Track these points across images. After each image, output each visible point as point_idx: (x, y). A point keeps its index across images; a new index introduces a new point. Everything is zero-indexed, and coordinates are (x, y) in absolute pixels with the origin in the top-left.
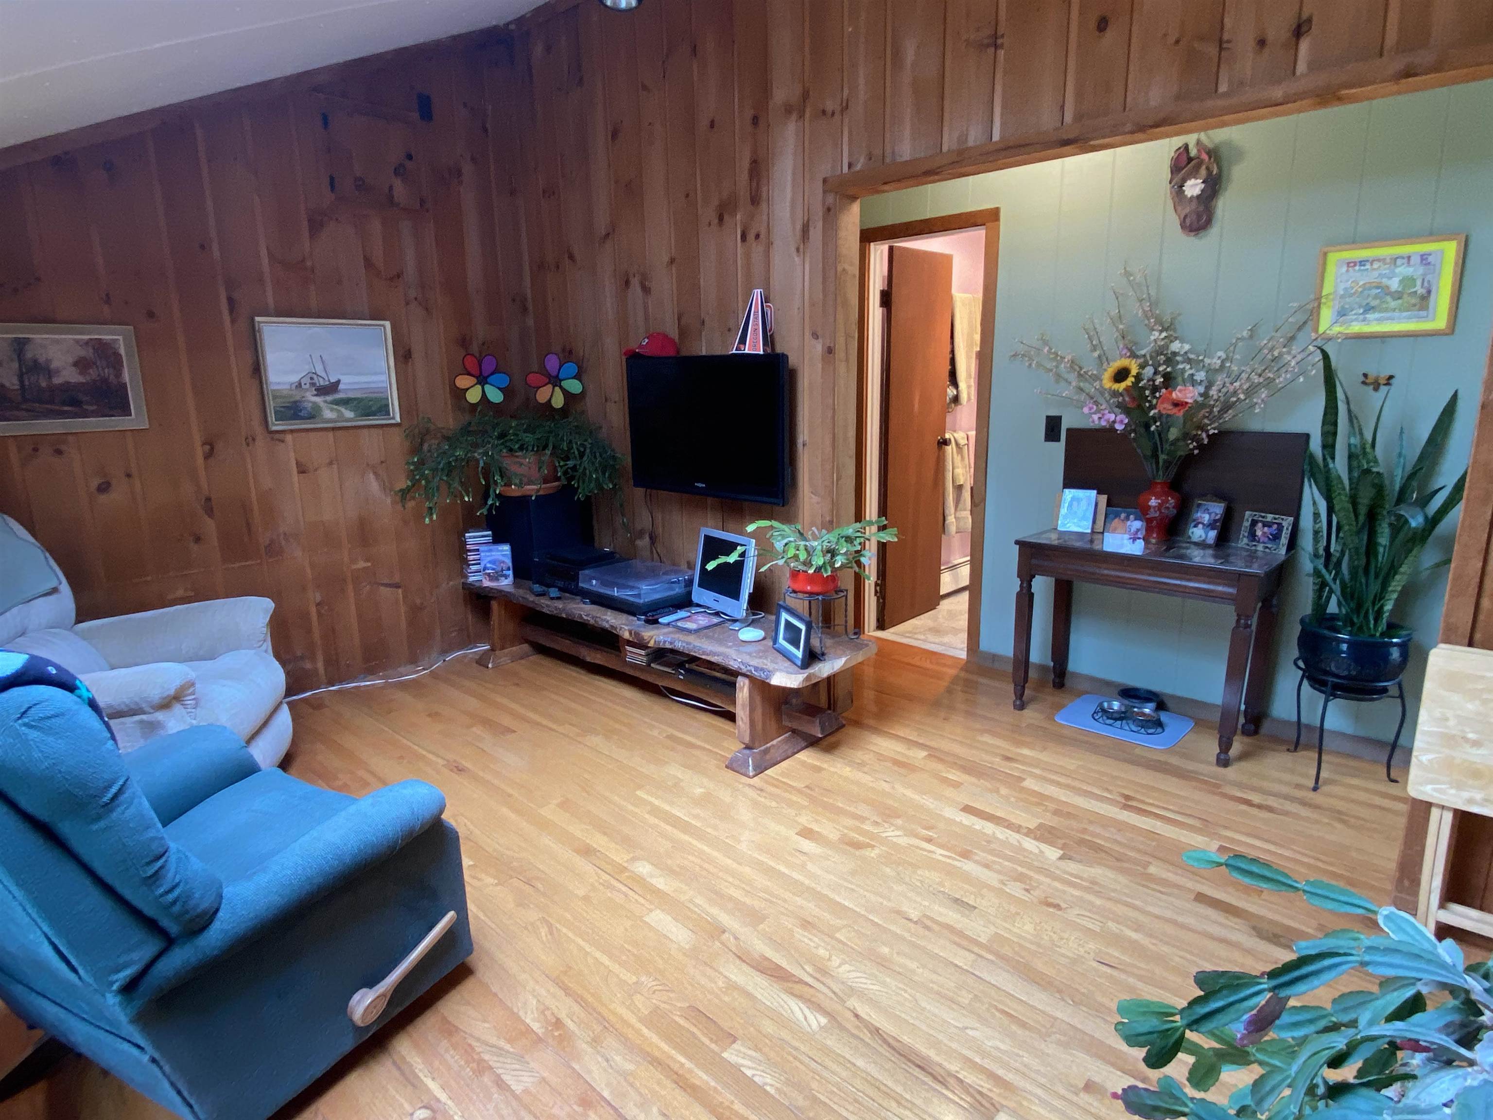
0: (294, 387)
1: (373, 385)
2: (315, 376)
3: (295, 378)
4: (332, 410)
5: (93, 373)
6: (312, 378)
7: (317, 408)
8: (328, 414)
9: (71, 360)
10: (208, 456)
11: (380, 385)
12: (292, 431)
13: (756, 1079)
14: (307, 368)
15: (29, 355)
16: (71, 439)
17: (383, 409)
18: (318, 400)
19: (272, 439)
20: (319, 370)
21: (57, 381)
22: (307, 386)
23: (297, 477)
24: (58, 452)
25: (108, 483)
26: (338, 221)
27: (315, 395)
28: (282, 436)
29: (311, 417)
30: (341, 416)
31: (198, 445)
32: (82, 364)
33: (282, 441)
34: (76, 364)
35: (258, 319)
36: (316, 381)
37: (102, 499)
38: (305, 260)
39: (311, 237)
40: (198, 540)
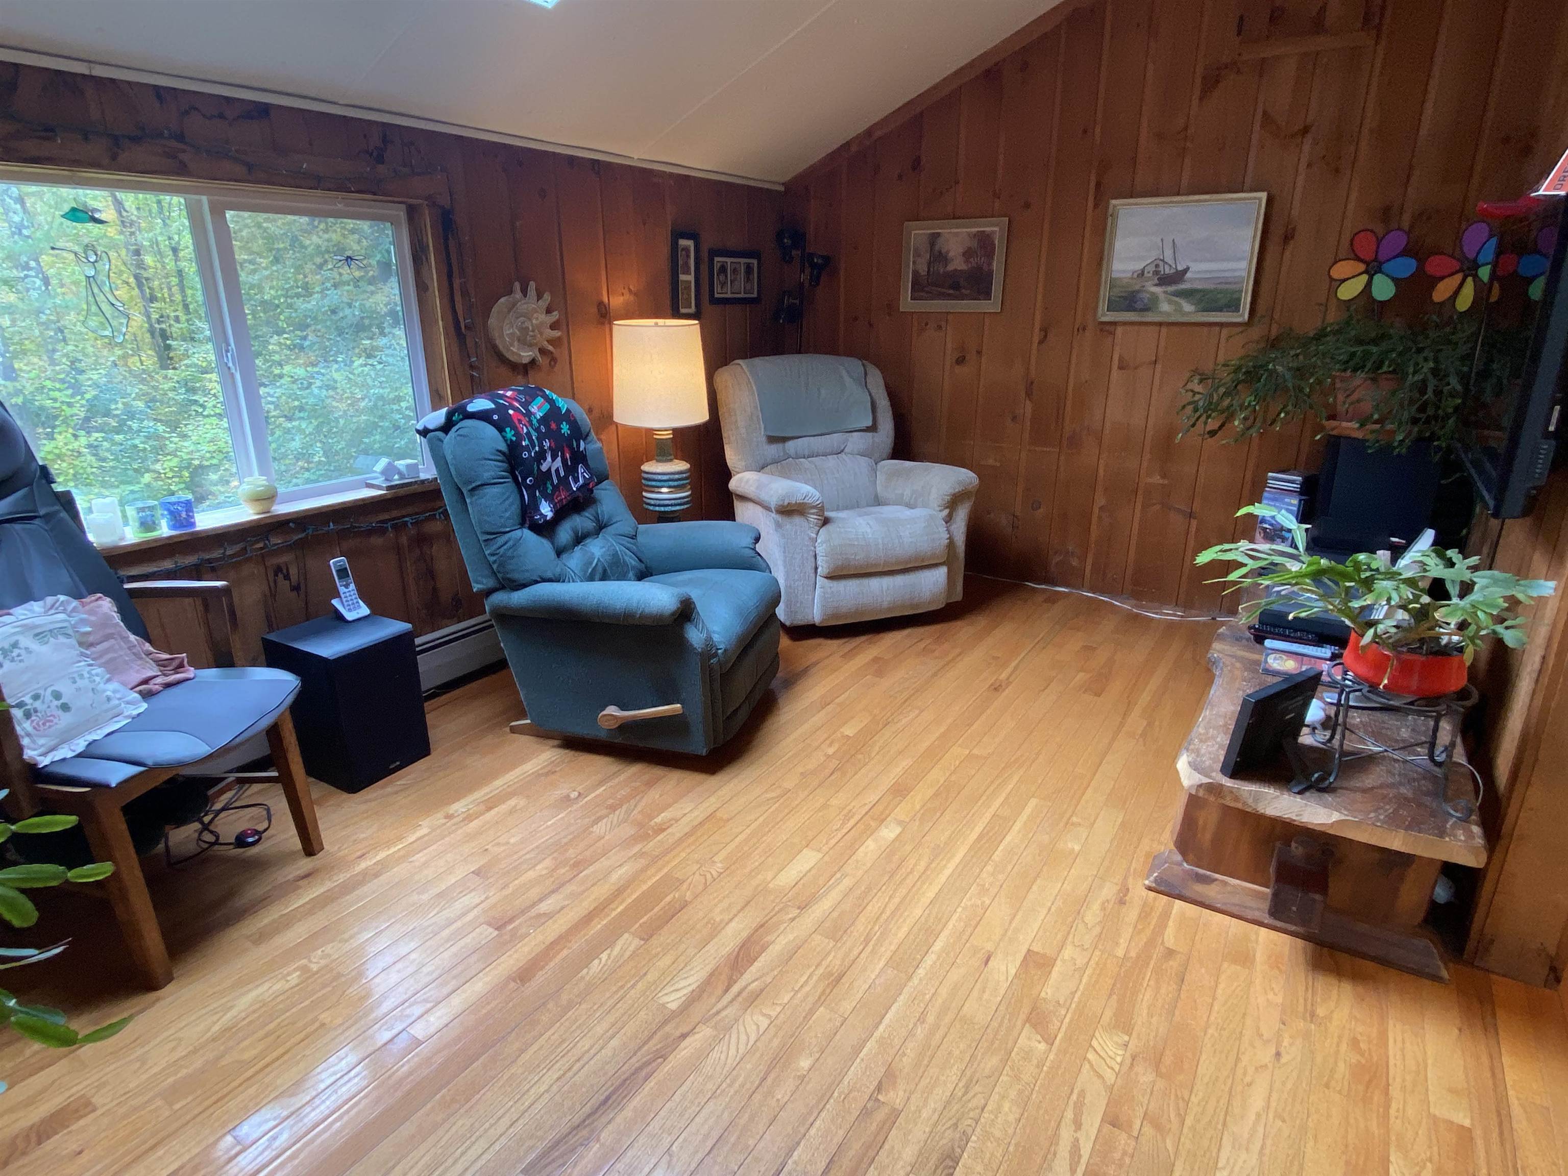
0: (1135, 275)
1: (1227, 274)
2: (1161, 263)
3: (1139, 266)
4: (1170, 302)
5: (974, 261)
6: (1157, 266)
7: (1155, 299)
8: (1165, 307)
9: (961, 250)
10: (1041, 342)
11: (1237, 274)
12: (1125, 324)
13: (596, 961)
14: (1154, 254)
15: (937, 248)
16: (950, 317)
17: (1233, 305)
18: (1158, 290)
19: (1101, 330)
20: (1168, 255)
21: (950, 268)
22: (1150, 275)
23: (1115, 372)
24: (940, 327)
25: (964, 358)
26: (1239, 72)
27: (1156, 285)
28: (1112, 328)
29: (1146, 309)
30: (1179, 309)
31: (1037, 330)
32: (968, 254)
33: (1111, 333)
34: (964, 254)
35: (1114, 202)
36: (1161, 269)
37: (958, 369)
38: (1186, 128)
39: (1201, 99)
40: (1014, 419)
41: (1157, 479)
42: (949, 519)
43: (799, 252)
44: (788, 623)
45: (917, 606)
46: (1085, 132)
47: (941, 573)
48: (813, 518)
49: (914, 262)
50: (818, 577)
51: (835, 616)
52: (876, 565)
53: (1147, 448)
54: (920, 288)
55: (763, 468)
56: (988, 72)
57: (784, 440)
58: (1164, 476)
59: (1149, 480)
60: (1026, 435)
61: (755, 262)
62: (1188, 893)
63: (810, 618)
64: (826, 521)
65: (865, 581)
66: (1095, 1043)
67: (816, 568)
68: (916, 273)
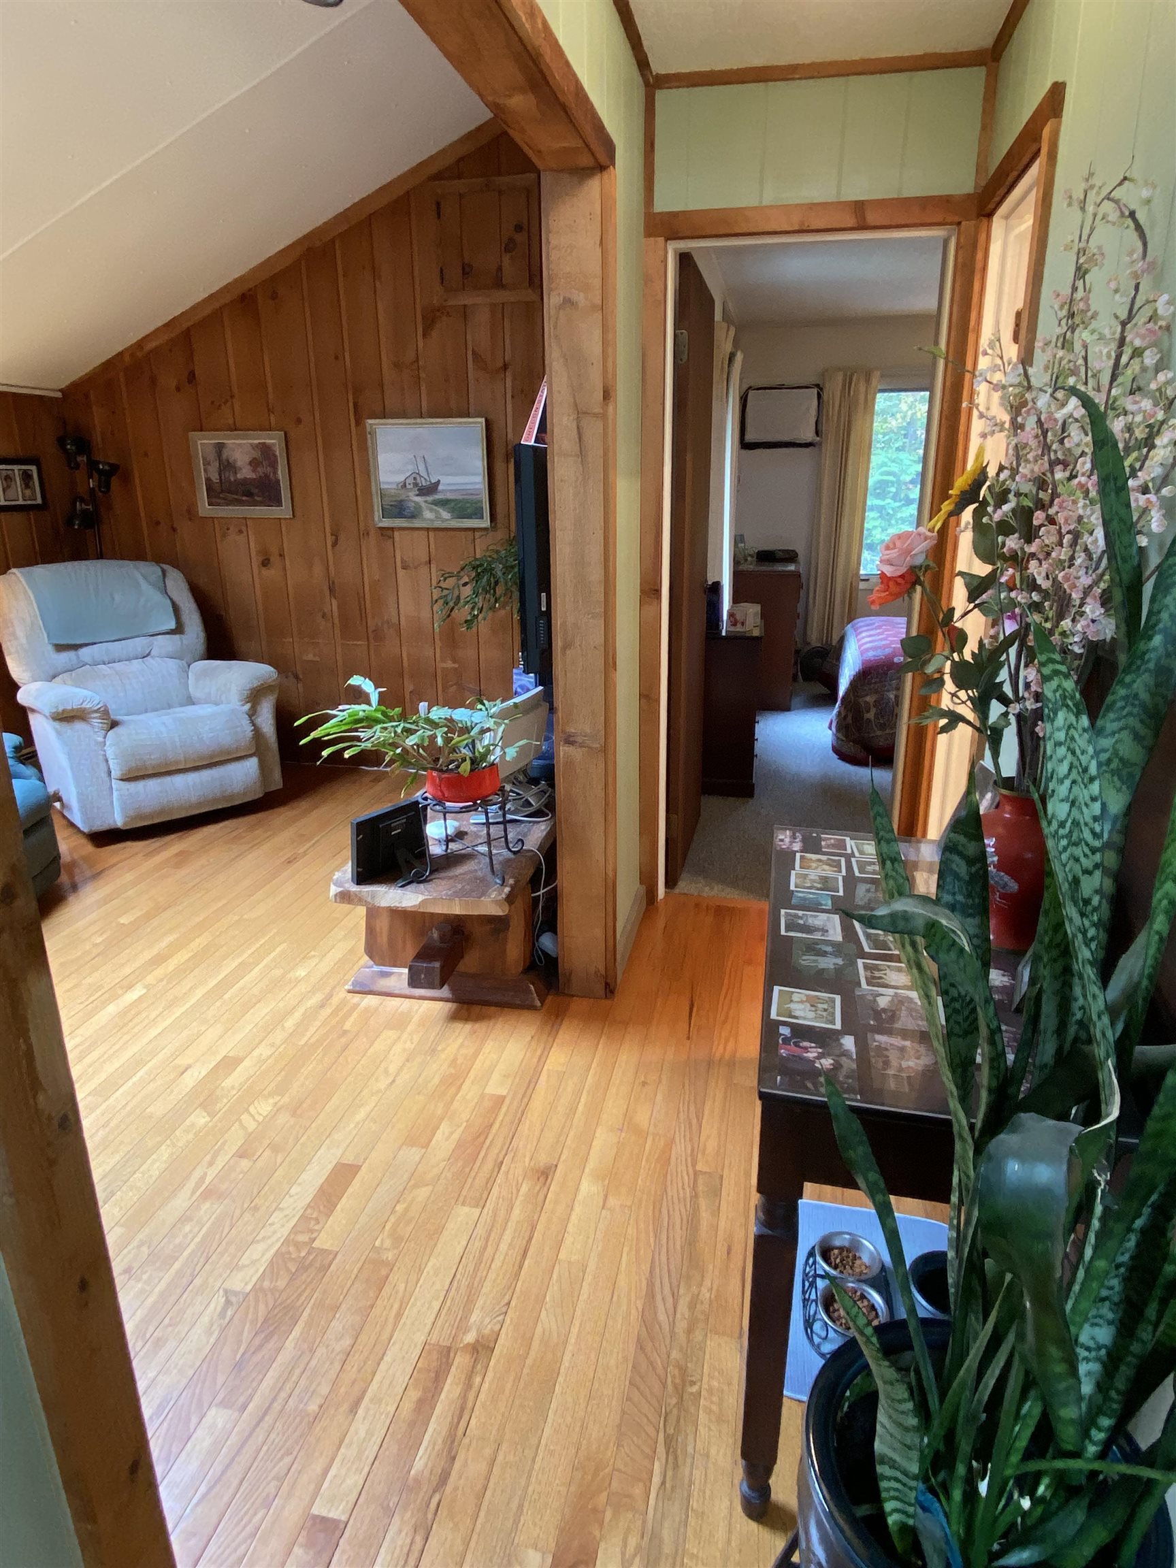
0: (400, 487)
1: (468, 487)
2: (417, 476)
3: (401, 479)
4: (431, 510)
5: (260, 471)
6: (415, 479)
7: (418, 507)
8: (428, 515)
9: (247, 460)
10: (335, 544)
11: (475, 487)
12: (399, 529)
14: (410, 468)
15: (224, 457)
16: (249, 522)
17: (477, 513)
18: (418, 499)
19: (382, 535)
20: (422, 470)
21: (239, 476)
22: (412, 486)
23: (401, 573)
24: (241, 532)
25: (268, 560)
26: (448, 315)
27: (417, 495)
28: (389, 533)
29: (413, 516)
30: (438, 517)
31: (328, 535)
32: (254, 463)
33: (390, 537)
34: (250, 463)
35: (370, 421)
36: (418, 481)
37: (265, 572)
38: (417, 360)
39: (424, 335)
40: (324, 616)
41: (449, 664)
42: (252, 714)
43: (85, 458)
44: (86, 830)
45: (232, 797)
46: (337, 358)
47: (252, 764)
48: (96, 722)
49: (205, 470)
50: (113, 781)
51: (141, 817)
52: (177, 762)
53: (437, 637)
54: (217, 493)
55: (54, 677)
56: (243, 297)
57: (76, 647)
58: (454, 661)
59: (444, 665)
60: (337, 631)
61: (34, 468)
62: (375, 988)
63: (111, 822)
64: (114, 724)
65: (168, 779)
66: (252, 1109)
67: (109, 773)
68: (208, 480)
